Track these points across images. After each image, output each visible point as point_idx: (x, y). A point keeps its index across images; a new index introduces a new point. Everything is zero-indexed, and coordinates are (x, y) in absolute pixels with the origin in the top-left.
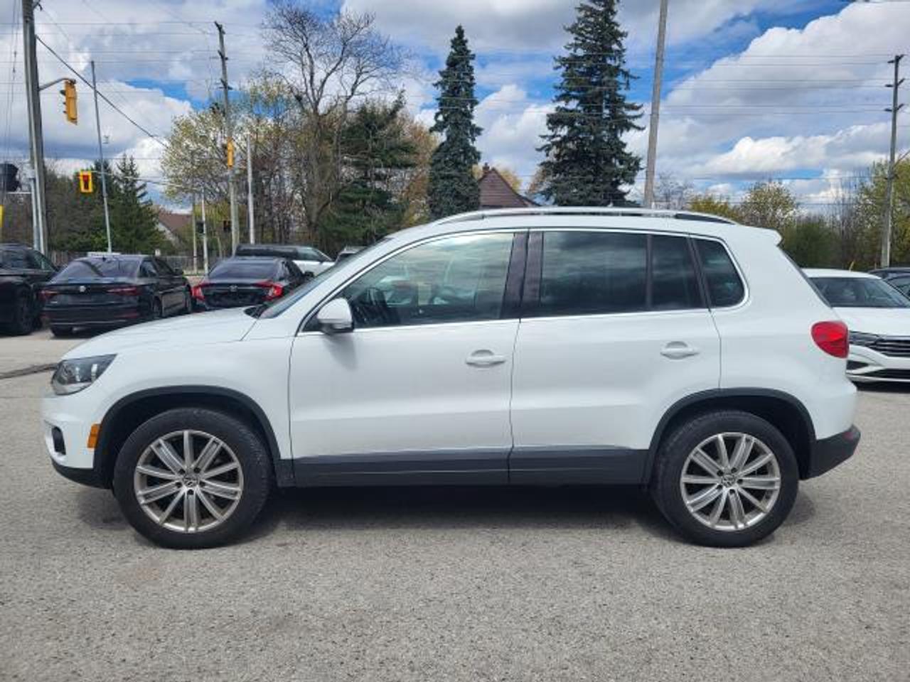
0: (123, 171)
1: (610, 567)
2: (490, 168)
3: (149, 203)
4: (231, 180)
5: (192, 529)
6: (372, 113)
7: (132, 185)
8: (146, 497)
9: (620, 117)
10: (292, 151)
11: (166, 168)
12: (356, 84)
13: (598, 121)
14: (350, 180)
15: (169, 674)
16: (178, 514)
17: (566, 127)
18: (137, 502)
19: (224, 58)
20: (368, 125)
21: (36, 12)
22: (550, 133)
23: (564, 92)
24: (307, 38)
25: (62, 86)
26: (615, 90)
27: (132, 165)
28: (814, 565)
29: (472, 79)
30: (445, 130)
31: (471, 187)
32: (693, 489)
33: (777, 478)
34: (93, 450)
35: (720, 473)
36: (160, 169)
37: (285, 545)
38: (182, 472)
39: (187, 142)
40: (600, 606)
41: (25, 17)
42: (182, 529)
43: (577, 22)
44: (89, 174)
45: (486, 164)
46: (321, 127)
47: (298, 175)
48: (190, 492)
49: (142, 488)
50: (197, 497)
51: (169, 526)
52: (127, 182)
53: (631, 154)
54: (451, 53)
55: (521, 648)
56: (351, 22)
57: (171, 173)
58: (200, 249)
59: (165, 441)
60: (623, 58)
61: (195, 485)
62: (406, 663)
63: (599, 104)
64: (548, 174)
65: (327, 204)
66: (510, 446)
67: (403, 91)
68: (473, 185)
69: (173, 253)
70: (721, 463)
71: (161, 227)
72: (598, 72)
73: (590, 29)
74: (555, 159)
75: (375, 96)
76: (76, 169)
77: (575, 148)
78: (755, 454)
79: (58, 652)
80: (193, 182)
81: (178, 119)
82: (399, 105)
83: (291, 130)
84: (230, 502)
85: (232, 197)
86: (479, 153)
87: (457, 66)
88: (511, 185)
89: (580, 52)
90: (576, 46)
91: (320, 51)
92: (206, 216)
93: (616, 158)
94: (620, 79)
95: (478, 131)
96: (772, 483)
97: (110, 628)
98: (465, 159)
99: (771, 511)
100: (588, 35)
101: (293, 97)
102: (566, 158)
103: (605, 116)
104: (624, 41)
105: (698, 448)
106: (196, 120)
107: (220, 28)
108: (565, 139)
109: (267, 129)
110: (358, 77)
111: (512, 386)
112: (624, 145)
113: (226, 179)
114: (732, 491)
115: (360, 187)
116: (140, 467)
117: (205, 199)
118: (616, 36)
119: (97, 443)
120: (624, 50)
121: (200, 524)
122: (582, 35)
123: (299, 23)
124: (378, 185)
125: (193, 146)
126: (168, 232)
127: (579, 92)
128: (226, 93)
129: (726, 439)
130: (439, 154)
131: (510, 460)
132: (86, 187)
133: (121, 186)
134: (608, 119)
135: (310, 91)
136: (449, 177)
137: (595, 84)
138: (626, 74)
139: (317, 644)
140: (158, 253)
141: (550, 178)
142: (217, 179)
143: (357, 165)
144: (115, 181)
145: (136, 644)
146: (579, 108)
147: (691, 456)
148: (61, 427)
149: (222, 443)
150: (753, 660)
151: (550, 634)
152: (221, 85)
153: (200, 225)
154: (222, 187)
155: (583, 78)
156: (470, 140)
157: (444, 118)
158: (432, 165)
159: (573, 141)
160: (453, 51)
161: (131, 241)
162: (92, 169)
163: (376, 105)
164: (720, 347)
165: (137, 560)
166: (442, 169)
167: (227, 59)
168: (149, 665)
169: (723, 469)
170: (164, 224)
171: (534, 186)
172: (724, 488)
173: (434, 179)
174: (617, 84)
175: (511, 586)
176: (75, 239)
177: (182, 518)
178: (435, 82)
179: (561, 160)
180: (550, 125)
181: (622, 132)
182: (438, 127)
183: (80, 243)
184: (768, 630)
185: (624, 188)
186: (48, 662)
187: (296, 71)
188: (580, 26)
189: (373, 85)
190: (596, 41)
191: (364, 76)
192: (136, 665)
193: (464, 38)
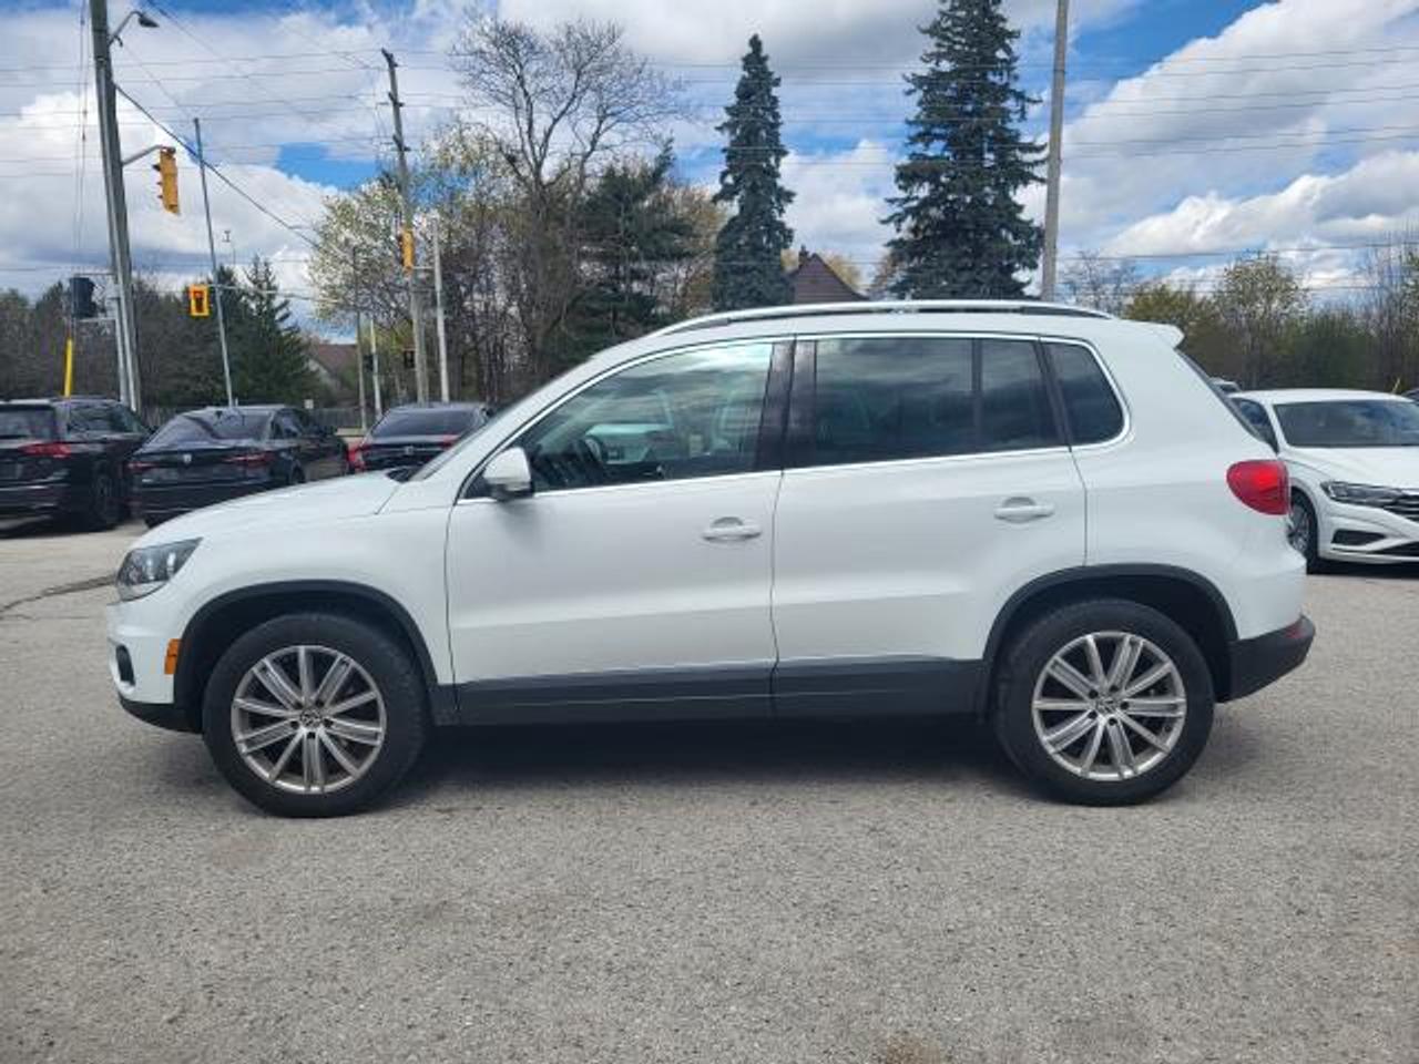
0: (254, 282)
1: (925, 834)
2: (810, 255)
3: (294, 330)
4: (413, 289)
5: (315, 789)
6: (625, 175)
7: (268, 303)
8: (249, 742)
9: (1011, 164)
10: (503, 240)
11: (316, 276)
12: (597, 134)
13: (978, 173)
14: (592, 281)
15: (269, 979)
16: (294, 768)
17: (926, 185)
18: (236, 751)
19: (397, 105)
20: (618, 197)
21: (114, 48)
22: (902, 194)
23: (921, 129)
24: (521, 67)
25: (156, 158)
26: (1003, 122)
27: (267, 272)
28: (1237, 829)
29: (776, 116)
30: (737, 197)
31: (779, 285)
32: (1053, 719)
33: (1181, 700)
34: (171, 677)
35: (1093, 694)
36: (307, 276)
37: (449, 811)
38: (298, 706)
39: (347, 233)
40: (898, 888)
41: (97, 57)
42: (300, 789)
43: (938, 18)
44: (204, 289)
45: (803, 248)
46: (545, 202)
47: (513, 278)
48: (312, 735)
49: (243, 731)
50: (322, 743)
51: (284, 785)
52: (262, 298)
53: (1032, 221)
54: (744, 78)
55: (771, 942)
56: (588, 38)
57: (324, 282)
58: (370, 397)
59: (274, 661)
60: (1016, 71)
61: (317, 725)
62: (602, 964)
63: (978, 145)
64: (901, 259)
65: (559, 318)
66: (774, 660)
67: (671, 141)
68: (783, 280)
69: (331, 403)
70: (1094, 680)
71: (313, 366)
72: (975, 95)
73: (960, 29)
74: (911, 236)
75: (629, 150)
76: (186, 283)
77: (943, 217)
78: (1145, 663)
79: (117, 952)
80: (357, 295)
81: (333, 201)
82: (665, 162)
83: (502, 208)
84: (369, 749)
85: (414, 314)
86: (791, 231)
87: (753, 98)
88: (844, 279)
89: (946, 66)
90: (939, 57)
91: (542, 85)
92: (377, 345)
93: (1009, 229)
94: (1010, 104)
95: (788, 196)
96: (1174, 707)
97: (191, 923)
98: (768, 242)
99: (1173, 750)
100: (957, 39)
101: (503, 158)
102: (929, 233)
103: (987, 164)
104: (1015, 45)
105: (1057, 657)
106: (359, 201)
107: (389, 58)
108: (926, 203)
109: (466, 208)
110: (601, 122)
111: (773, 571)
112: (1020, 208)
113: (406, 288)
114: (1112, 721)
115: (609, 291)
116: (239, 701)
117: (375, 318)
118: (1002, 37)
119: (177, 666)
120: (1016, 59)
121: (327, 782)
122: (948, 39)
123: (508, 44)
124: (636, 286)
125: (356, 241)
126: (323, 372)
127: (945, 127)
128: (402, 158)
129: (1099, 642)
130: (729, 234)
131: (774, 680)
132: (199, 308)
133: (253, 306)
134: (993, 168)
135: (528, 148)
136: (745, 270)
137: (970, 114)
138: (1020, 96)
139: (480, 941)
140: (309, 404)
141: (905, 265)
142: (391, 289)
143: (602, 258)
144: (244, 298)
145: (225, 942)
146: (946, 154)
147: (1048, 668)
148: (128, 646)
149: (353, 663)
150: (1113, 958)
151: (817, 925)
152: (395, 146)
153: (369, 359)
154: (400, 300)
155: (952, 106)
156: (776, 212)
157: (734, 178)
158: (717, 252)
159: (939, 207)
160: (746, 74)
161: (269, 389)
162: (210, 282)
163: (630, 165)
164: (1086, 503)
165: (238, 834)
166: (733, 258)
167: (401, 105)
168: (241, 969)
169: (1096, 687)
170: (317, 360)
171: (880, 279)
172: (1100, 716)
173: (721, 275)
174: (1005, 114)
175: (772, 862)
176: (187, 388)
177: (301, 774)
178: (719, 124)
179: (920, 236)
180: (901, 183)
181: (1016, 187)
182: (726, 194)
183: (195, 393)
184: (1144, 917)
185: (1021, 275)
186: (101, 966)
187: (508, 118)
188: (944, 25)
189: (623, 133)
190: (971, 46)
191: (610, 121)
192: (222, 968)
193: (763, 54)
